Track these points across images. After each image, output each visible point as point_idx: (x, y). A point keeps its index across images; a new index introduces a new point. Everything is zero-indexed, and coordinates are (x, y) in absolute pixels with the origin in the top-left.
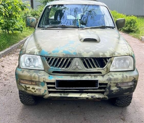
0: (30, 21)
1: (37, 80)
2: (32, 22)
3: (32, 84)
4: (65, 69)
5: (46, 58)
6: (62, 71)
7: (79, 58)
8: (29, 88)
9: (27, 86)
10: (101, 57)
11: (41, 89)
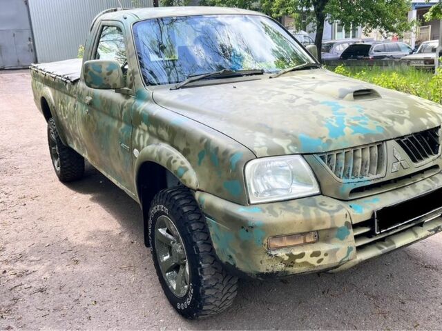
0: (104, 70)
1: (328, 225)
2: (109, 74)
3: (306, 243)
4: (375, 177)
5: (323, 158)
6: (373, 182)
7: (394, 139)
8: (302, 255)
9: (296, 252)
10: (428, 128)
11: (338, 249)
